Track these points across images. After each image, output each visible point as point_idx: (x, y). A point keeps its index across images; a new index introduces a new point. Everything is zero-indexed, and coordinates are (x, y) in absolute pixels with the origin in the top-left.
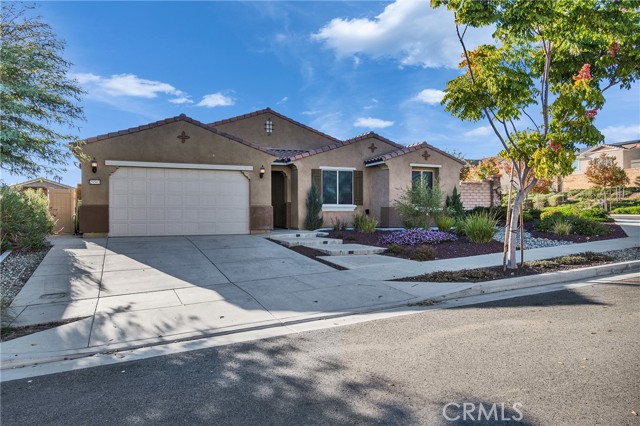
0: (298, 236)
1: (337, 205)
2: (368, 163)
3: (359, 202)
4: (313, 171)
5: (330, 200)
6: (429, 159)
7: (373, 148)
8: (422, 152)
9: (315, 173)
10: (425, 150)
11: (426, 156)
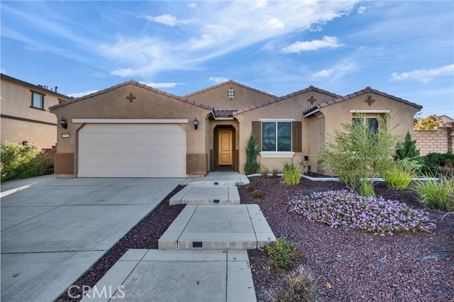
0: (216, 184)
1: (276, 152)
2: (306, 113)
3: (298, 149)
4: (254, 123)
5: (270, 148)
6: (373, 104)
7: (312, 100)
8: (365, 97)
9: (255, 125)
10: (369, 95)
11: (370, 102)
